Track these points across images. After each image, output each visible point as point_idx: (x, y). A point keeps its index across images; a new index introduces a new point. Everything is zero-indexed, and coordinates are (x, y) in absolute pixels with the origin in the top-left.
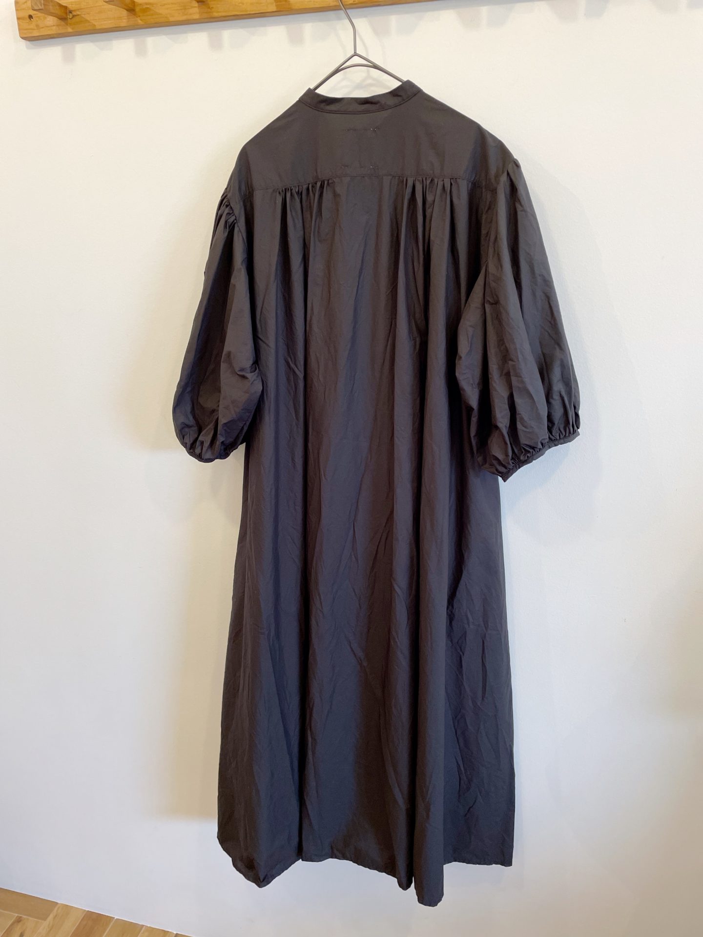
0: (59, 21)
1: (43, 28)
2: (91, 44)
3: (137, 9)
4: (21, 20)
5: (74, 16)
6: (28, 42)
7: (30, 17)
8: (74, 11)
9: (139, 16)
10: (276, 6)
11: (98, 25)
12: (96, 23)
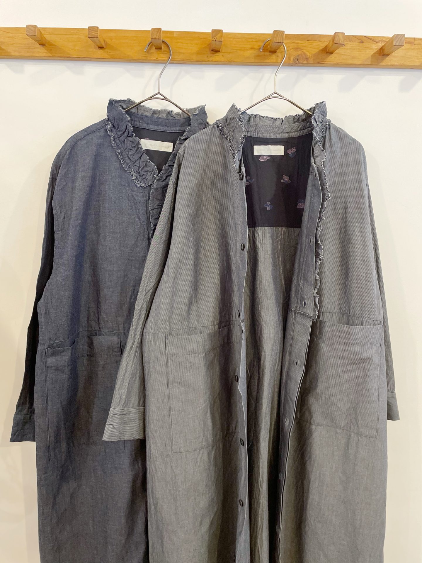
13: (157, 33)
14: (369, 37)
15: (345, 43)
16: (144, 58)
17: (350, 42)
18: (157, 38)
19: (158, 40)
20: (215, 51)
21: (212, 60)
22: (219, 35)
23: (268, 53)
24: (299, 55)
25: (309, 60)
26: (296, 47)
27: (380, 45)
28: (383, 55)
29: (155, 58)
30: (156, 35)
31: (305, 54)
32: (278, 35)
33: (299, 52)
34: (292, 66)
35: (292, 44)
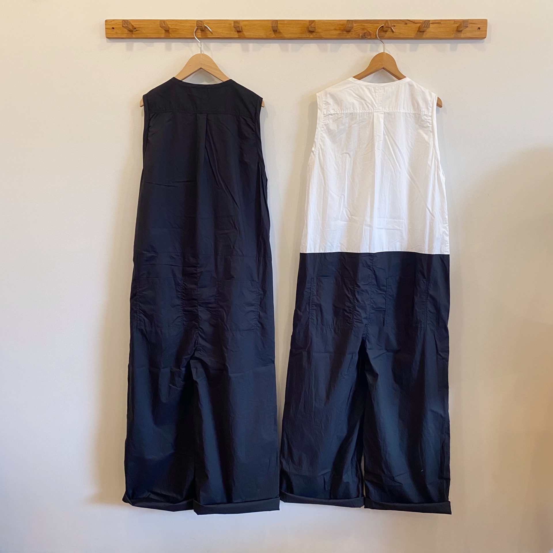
0: (129, 32)
1: (119, 34)
2: (143, 43)
3: (170, 31)
4: (107, 30)
5: (137, 30)
6: (108, 39)
7: (113, 28)
8: (138, 28)
9: (171, 34)
10: (239, 35)
11: (149, 35)
12: (148, 35)
13: (276, 24)
14: (411, 20)
15: (395, 25)
16: (265, 37)
17: (398, 24)
18: (275, 26)
19: (276, 28)
20: (311, 32)
21: (309, 38)
22: (313, 24)
23: (345, 32)
24: (365, 33)
25: (372, 36)
26: (363, 28)
27: (419, 25)
28: (420, 32)
29: (272, 37)
30: (275, 25)
31: (368, 31)
32: (350, 22)
33: (365, 31)
34: (361, 39)
35: (361, 26)
